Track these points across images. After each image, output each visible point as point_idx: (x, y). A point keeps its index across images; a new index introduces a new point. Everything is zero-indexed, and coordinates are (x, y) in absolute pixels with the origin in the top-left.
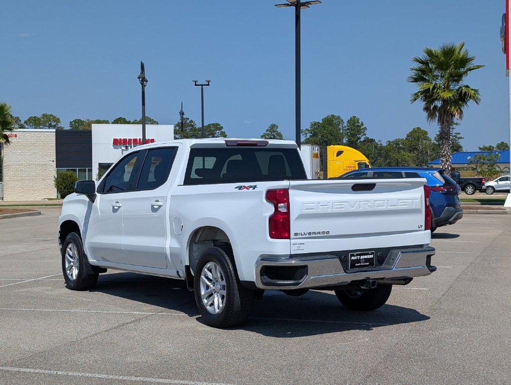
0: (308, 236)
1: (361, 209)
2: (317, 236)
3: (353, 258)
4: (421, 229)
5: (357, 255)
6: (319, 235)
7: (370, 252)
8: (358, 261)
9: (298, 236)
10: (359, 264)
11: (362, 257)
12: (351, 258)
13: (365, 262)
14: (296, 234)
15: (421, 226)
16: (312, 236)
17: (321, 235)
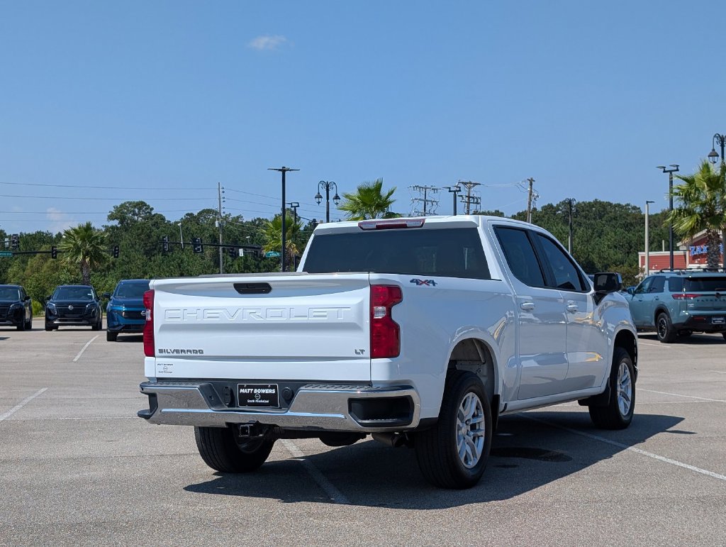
0: (175, 354)
1: (245, 321)
2: (186, 355)
3: (242, 391)
4: (361, 355)
5: (248, 387)
6: (189, 354)
7: (269, 385)
8: (252, 396)
9: (164, 354)
10: (253, 401)
11: (256, 391)
12: (239, 390)
13: (262, 399)
14: (161, 351)
15: (362, 351)
16: (180, 354)
17: (193, 354)
